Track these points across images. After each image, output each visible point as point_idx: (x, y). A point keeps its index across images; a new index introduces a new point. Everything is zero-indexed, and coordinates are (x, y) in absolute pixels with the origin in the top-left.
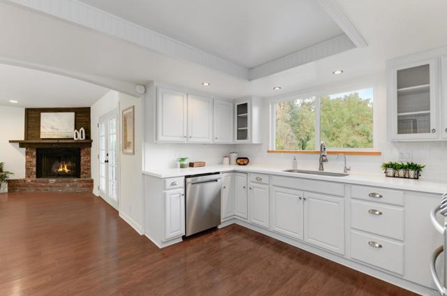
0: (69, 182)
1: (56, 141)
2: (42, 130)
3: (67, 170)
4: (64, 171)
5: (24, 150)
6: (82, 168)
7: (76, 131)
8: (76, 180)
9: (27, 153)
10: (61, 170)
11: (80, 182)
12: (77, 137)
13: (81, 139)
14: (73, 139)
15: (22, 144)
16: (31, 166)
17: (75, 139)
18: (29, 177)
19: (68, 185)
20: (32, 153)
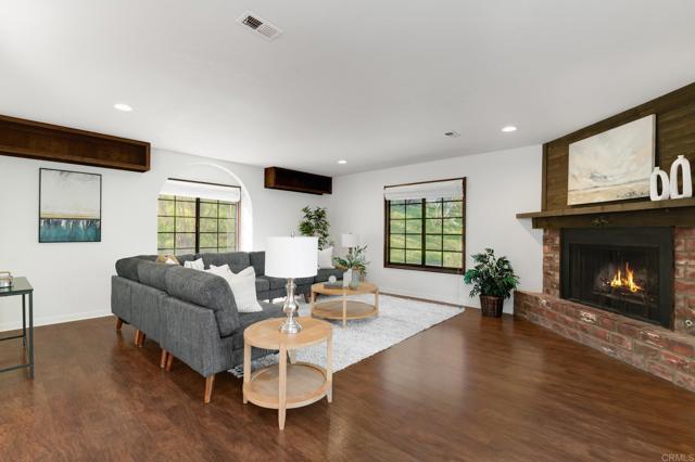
0: (631, 333)
1: (598, 210)
2: (572, 184)
3: (633, 286)
4: (625, 288)
5: (540, 232)
6: (679, 296)
7: (657, 171)
8: (655, 332)
9: (545, 240)
10: (617, 282)
11: (671, 345)
12: (660, 191)
13: (675, 196)
14: (648, 199)
15: (538, 221)
16: (551, 268)
17: (655, 197)
18: (548, 292)
19: (628, 342)
20: (553, 240)
